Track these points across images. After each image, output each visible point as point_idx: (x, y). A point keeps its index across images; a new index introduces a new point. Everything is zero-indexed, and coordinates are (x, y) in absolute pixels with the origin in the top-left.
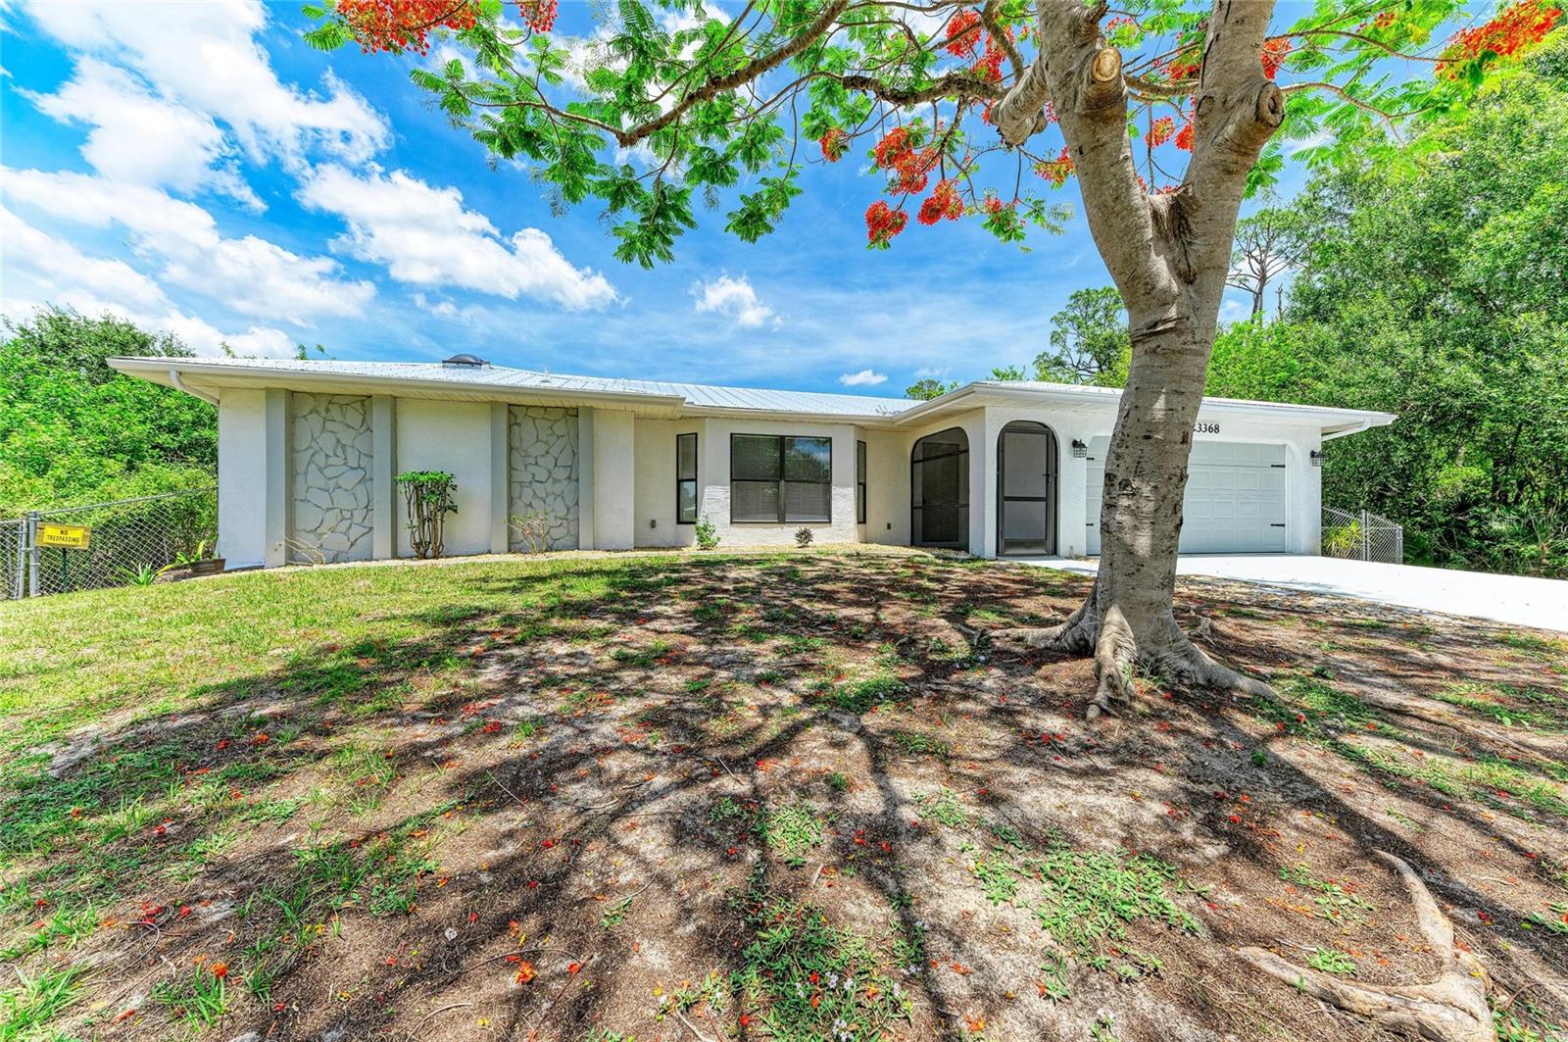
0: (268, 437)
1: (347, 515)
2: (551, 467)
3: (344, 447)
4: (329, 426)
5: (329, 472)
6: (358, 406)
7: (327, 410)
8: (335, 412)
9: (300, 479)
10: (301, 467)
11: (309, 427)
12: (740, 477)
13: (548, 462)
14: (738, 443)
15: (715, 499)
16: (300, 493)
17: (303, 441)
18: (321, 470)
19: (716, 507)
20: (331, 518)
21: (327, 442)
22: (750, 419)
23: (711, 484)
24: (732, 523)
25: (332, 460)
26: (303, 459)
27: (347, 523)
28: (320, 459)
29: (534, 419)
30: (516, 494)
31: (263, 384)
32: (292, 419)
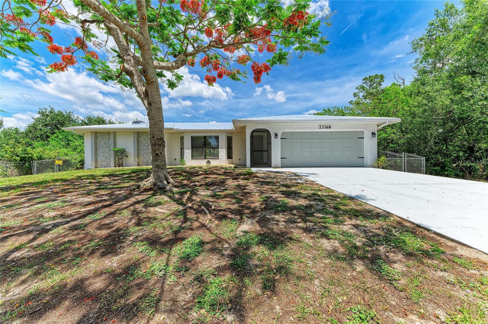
0: (91, 142)
1: (107, 158)
2: (147, 146)
3: (106, 143)
4: (103, 139)
5: (103, 149)
6: (108, 134)
7: (103, 135)
8: (104, 136)
9: (98, 150)
10: (98, 148)
11: (99, 139)
12: (193, 148)
13: (147, 145)
14: (193, 138)
15: (188, 152)
16: (98, 153)
17: (98, 143)
18: (102, 148)
19: (188, 155)
20: (104, 159)
21: (103, 142)
22: (196, 132)
23: (186, 149)
24: (192, 159)
25: (104, 146)
26: (98, 146)
27: (106, 160)
28: (101, 146)
29: (143, 135)
30: (140, 153)
31: (90, 131)
32: (96, 138)
